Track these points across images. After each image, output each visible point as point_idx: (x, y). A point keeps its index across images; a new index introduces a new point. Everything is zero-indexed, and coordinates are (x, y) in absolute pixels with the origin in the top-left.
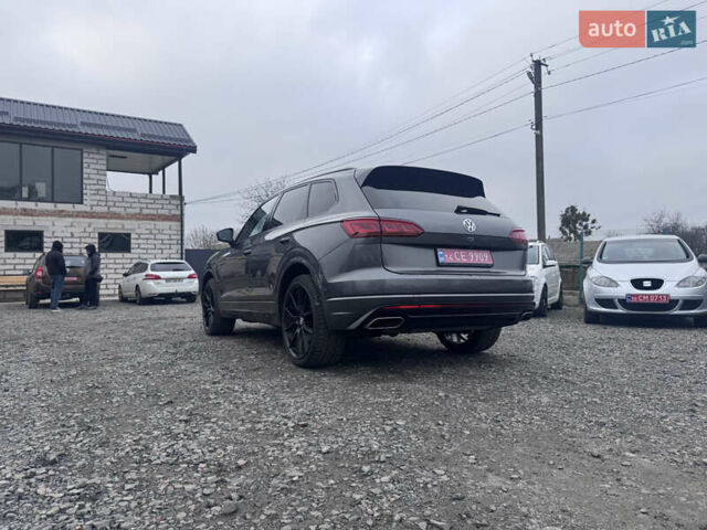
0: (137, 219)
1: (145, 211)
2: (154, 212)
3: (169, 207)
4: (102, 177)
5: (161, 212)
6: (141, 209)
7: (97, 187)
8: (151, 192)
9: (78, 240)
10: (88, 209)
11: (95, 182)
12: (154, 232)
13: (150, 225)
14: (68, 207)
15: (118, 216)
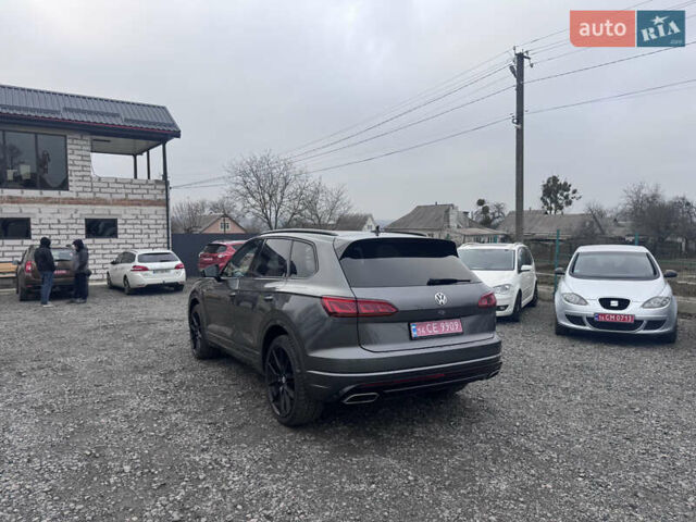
0: (124, 205)
1: (131, 197)
2: (139, 197)
3: (155, 192)
4: (86, 163)
5: (146, 197)
6: (127, 194)
7: (82, 173)
8: (136, 177)
9: (65, 227)
10: (74, 195)
11: (80, 168)
12: (140, 217)
13: (136, 210)
14: (53, 194)
15: (105, 202)
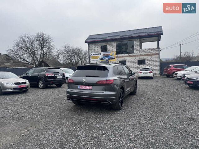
0: (147, 56)
2: (151, 53)
3: (156, 51)
7: (137, 49)
9: (133, 62)
10: (135, 54)
13: (150, 57)
15: (142, 55)
